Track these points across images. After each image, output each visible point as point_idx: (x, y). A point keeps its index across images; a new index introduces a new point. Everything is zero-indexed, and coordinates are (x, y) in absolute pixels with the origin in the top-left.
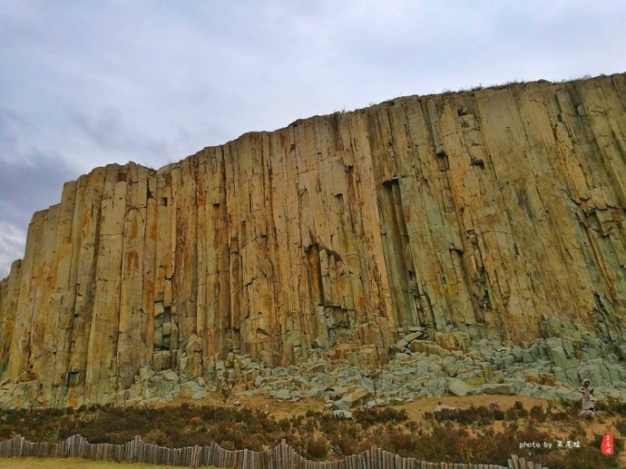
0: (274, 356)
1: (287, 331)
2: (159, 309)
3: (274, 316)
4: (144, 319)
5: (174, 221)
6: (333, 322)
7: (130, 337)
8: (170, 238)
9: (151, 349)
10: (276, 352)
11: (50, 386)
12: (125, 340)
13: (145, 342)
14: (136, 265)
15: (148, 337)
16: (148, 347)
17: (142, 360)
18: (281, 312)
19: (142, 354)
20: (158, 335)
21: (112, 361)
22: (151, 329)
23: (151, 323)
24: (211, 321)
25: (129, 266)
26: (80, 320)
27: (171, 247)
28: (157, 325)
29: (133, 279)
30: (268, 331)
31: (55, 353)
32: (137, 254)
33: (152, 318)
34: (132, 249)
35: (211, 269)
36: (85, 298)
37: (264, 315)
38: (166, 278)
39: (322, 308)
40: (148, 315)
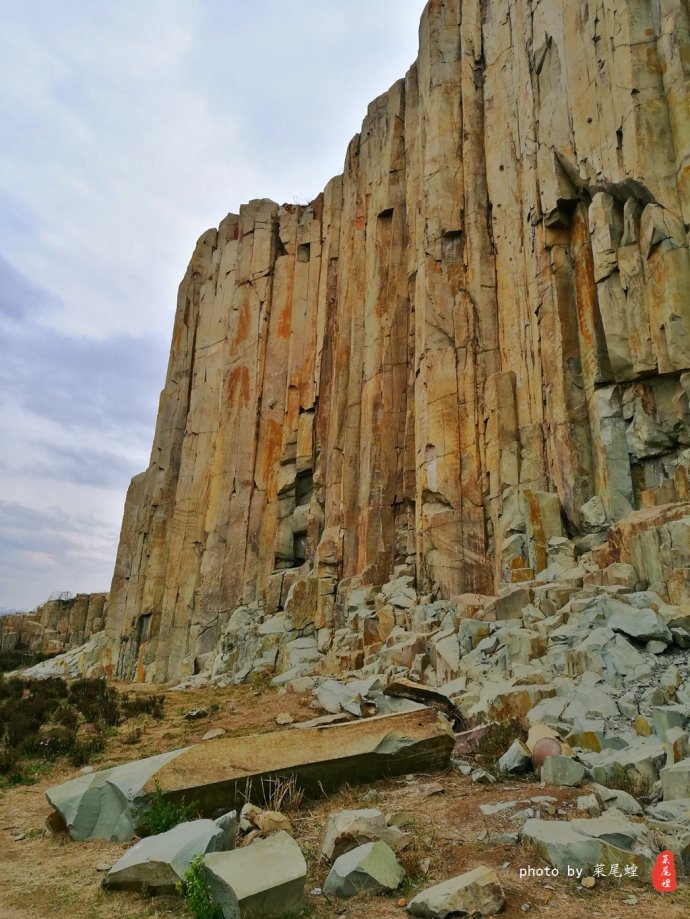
0: (466, 568)
1: (503, 487)
2: (288, 476)
3: (472, 449)
4: (258, 501)
5: (323, 288)
6: (645, 436)
7: (225, 541)
8: (315, 323)
9: (269, 565)
10: (472, 556)
11: (118, 640)
12: (212, 549)
13: (255, 549)
14: (245, 394)
15: (263, 539)
16: (262, 560)
17: (247, 590)
18: (492, 434)
19: (246, 577)
20: (285, 535)
21: (195, 593)
22: (270, 521)
23: (272, 508)
24: (364, 489)
25: (231, 397)
26: (160, 515)
27: (314, 344)
28: (284, 513)
29: (237, 423)
30: (450, 494)
31: (128, 578)
32: (246, 372)
33: (273, 498)
34: (235, 365)
35: (370, 368)
36: (167, 474)
37: (439, 450)
38: (302, 410)
39: (608, 393)
40: (266, 492)
